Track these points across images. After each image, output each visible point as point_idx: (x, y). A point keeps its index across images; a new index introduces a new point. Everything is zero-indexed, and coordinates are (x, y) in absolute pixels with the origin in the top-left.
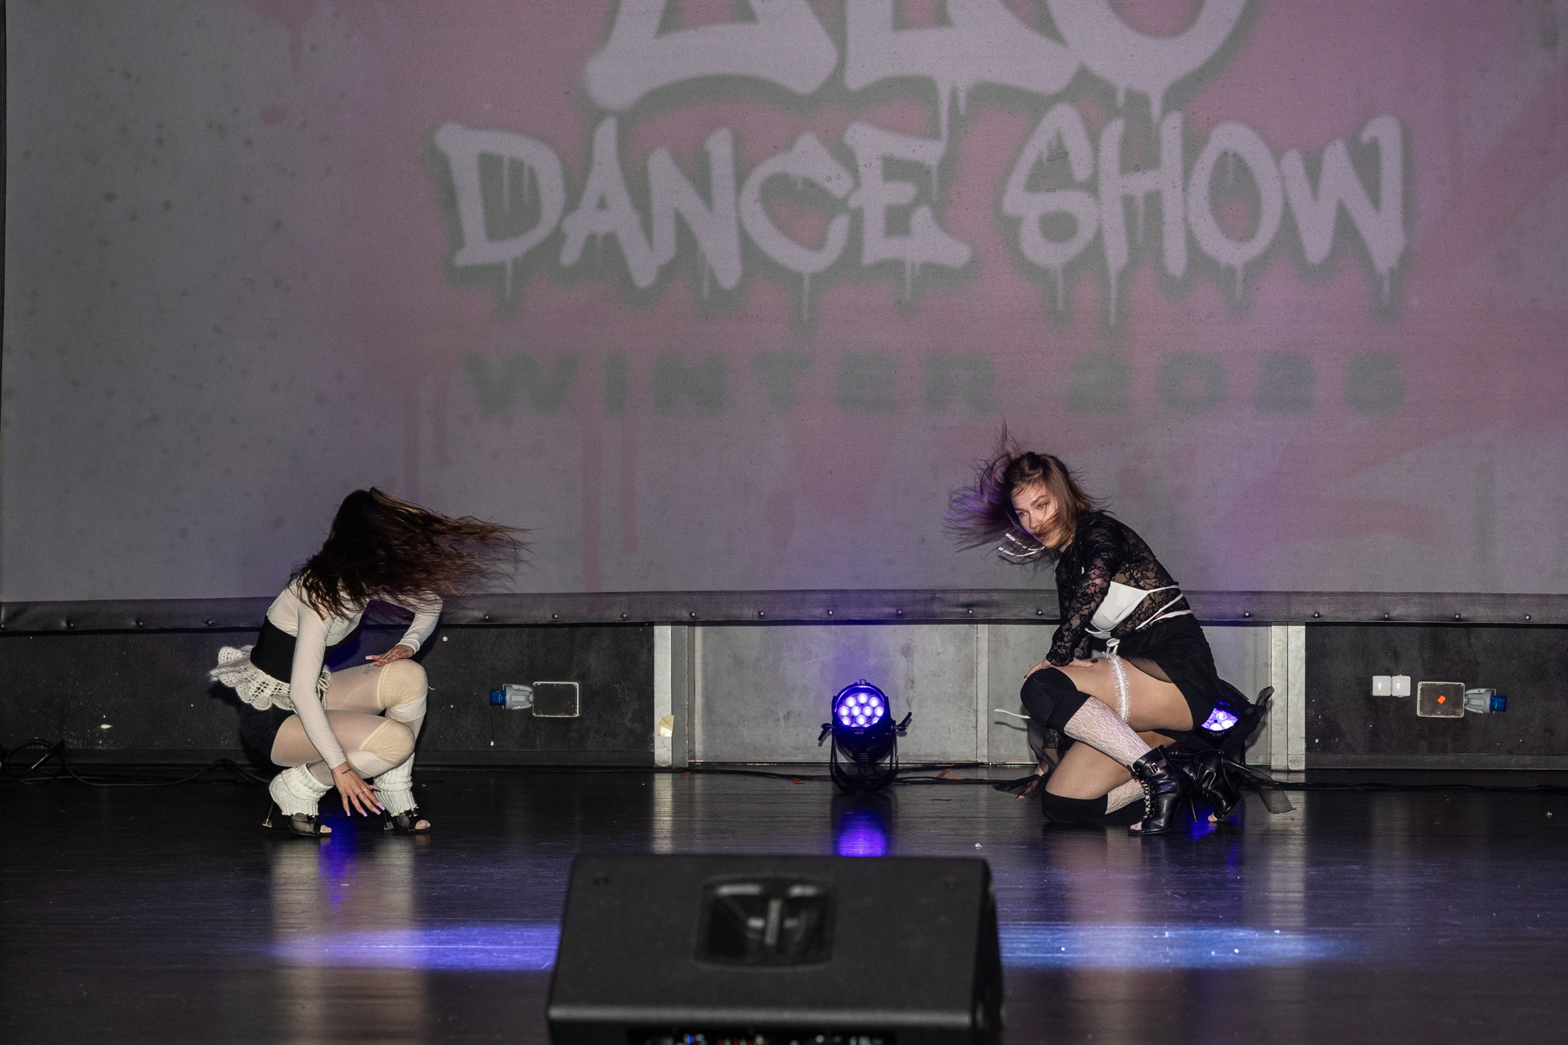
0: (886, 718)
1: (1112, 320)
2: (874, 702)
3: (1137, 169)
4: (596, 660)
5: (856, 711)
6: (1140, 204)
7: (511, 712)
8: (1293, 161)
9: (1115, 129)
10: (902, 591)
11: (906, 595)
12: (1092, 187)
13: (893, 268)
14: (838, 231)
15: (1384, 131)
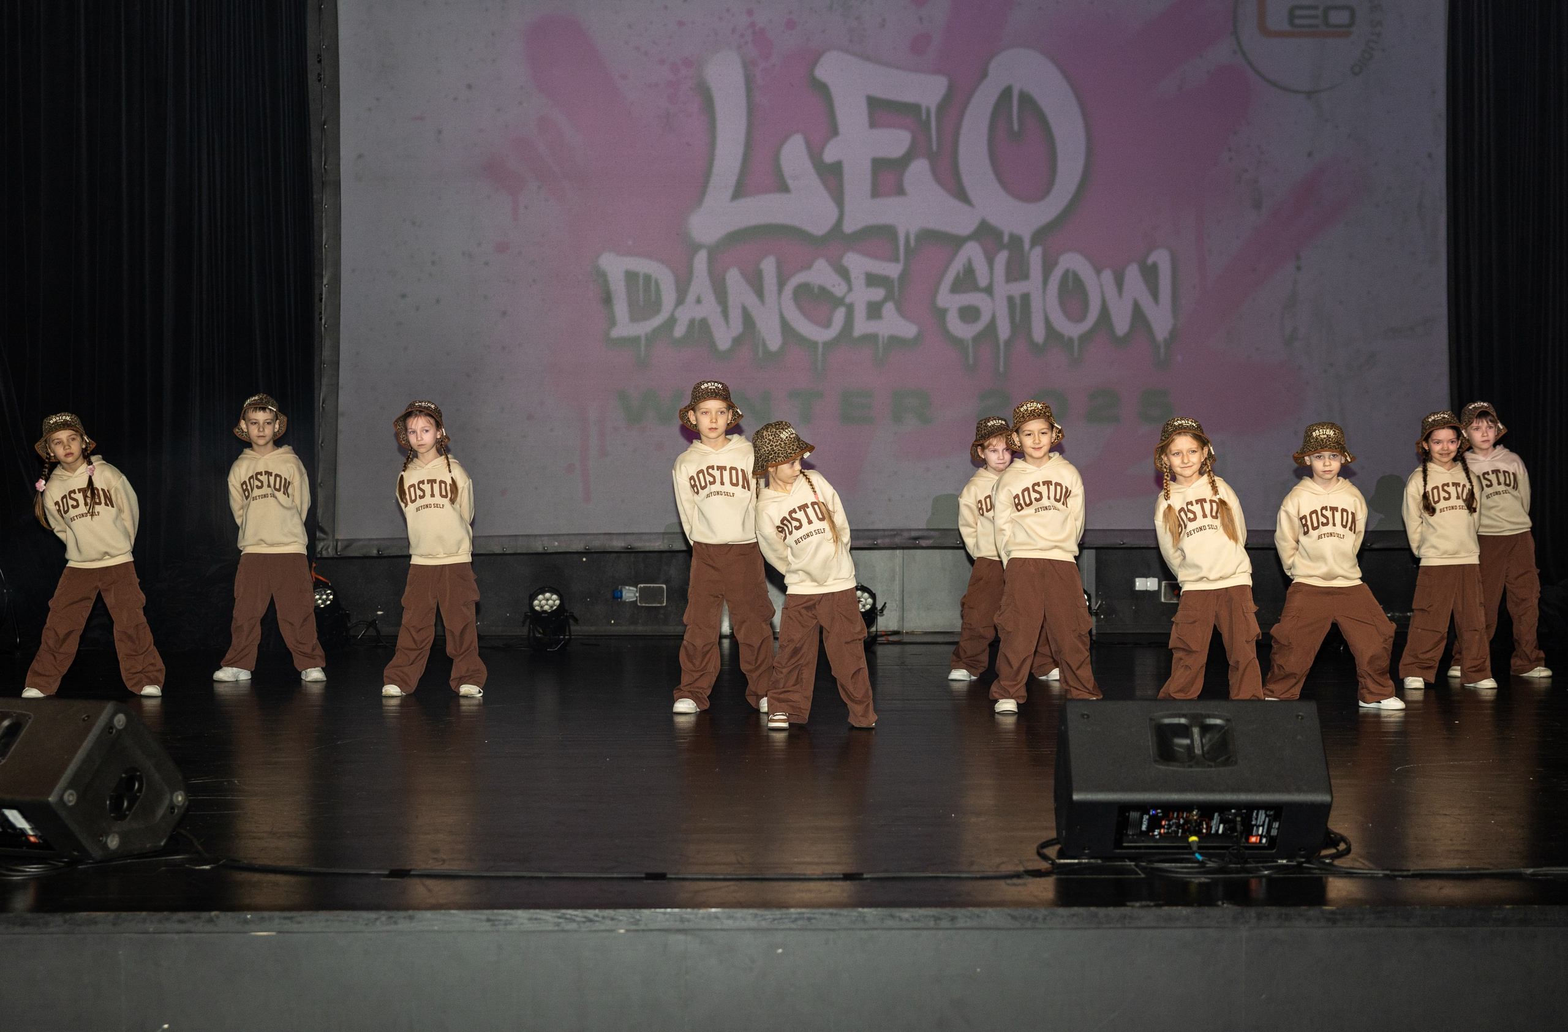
0: (874, 605)
1: (1001, 369)
2: (866, 595)
3: (1016, 280)
4: (674, 572)
6: (1018, 301)
7: (625, 602)
8: (1107, 275)
9: (1002, 257)
10: (878, 530)
11: (880, 533)
12: (989, 290)
13: (871, 338)
14: (839, 315)
15: (1161, 258)
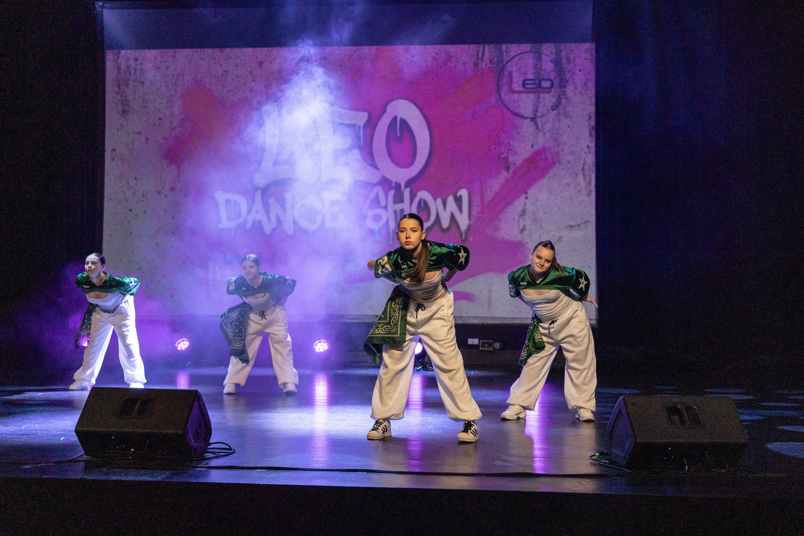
0: (328, 349)
2: (325, 345)
3: (398, 203)
5: (320, 347)
8: (439, 201)
9: (392, 193)
12: (385, 207)
13: (333, 229)
14: (319, 219)
15: (463, 193)
